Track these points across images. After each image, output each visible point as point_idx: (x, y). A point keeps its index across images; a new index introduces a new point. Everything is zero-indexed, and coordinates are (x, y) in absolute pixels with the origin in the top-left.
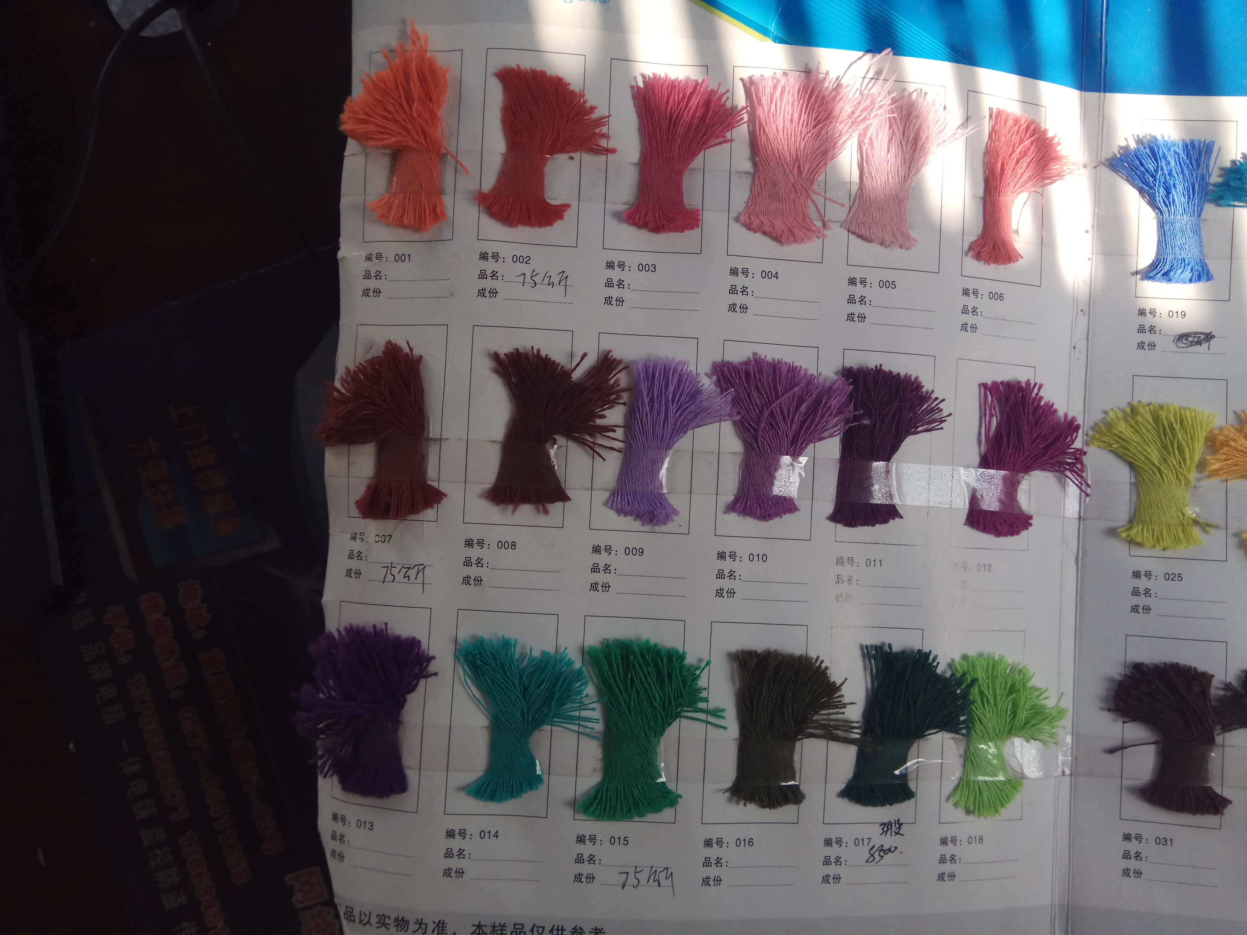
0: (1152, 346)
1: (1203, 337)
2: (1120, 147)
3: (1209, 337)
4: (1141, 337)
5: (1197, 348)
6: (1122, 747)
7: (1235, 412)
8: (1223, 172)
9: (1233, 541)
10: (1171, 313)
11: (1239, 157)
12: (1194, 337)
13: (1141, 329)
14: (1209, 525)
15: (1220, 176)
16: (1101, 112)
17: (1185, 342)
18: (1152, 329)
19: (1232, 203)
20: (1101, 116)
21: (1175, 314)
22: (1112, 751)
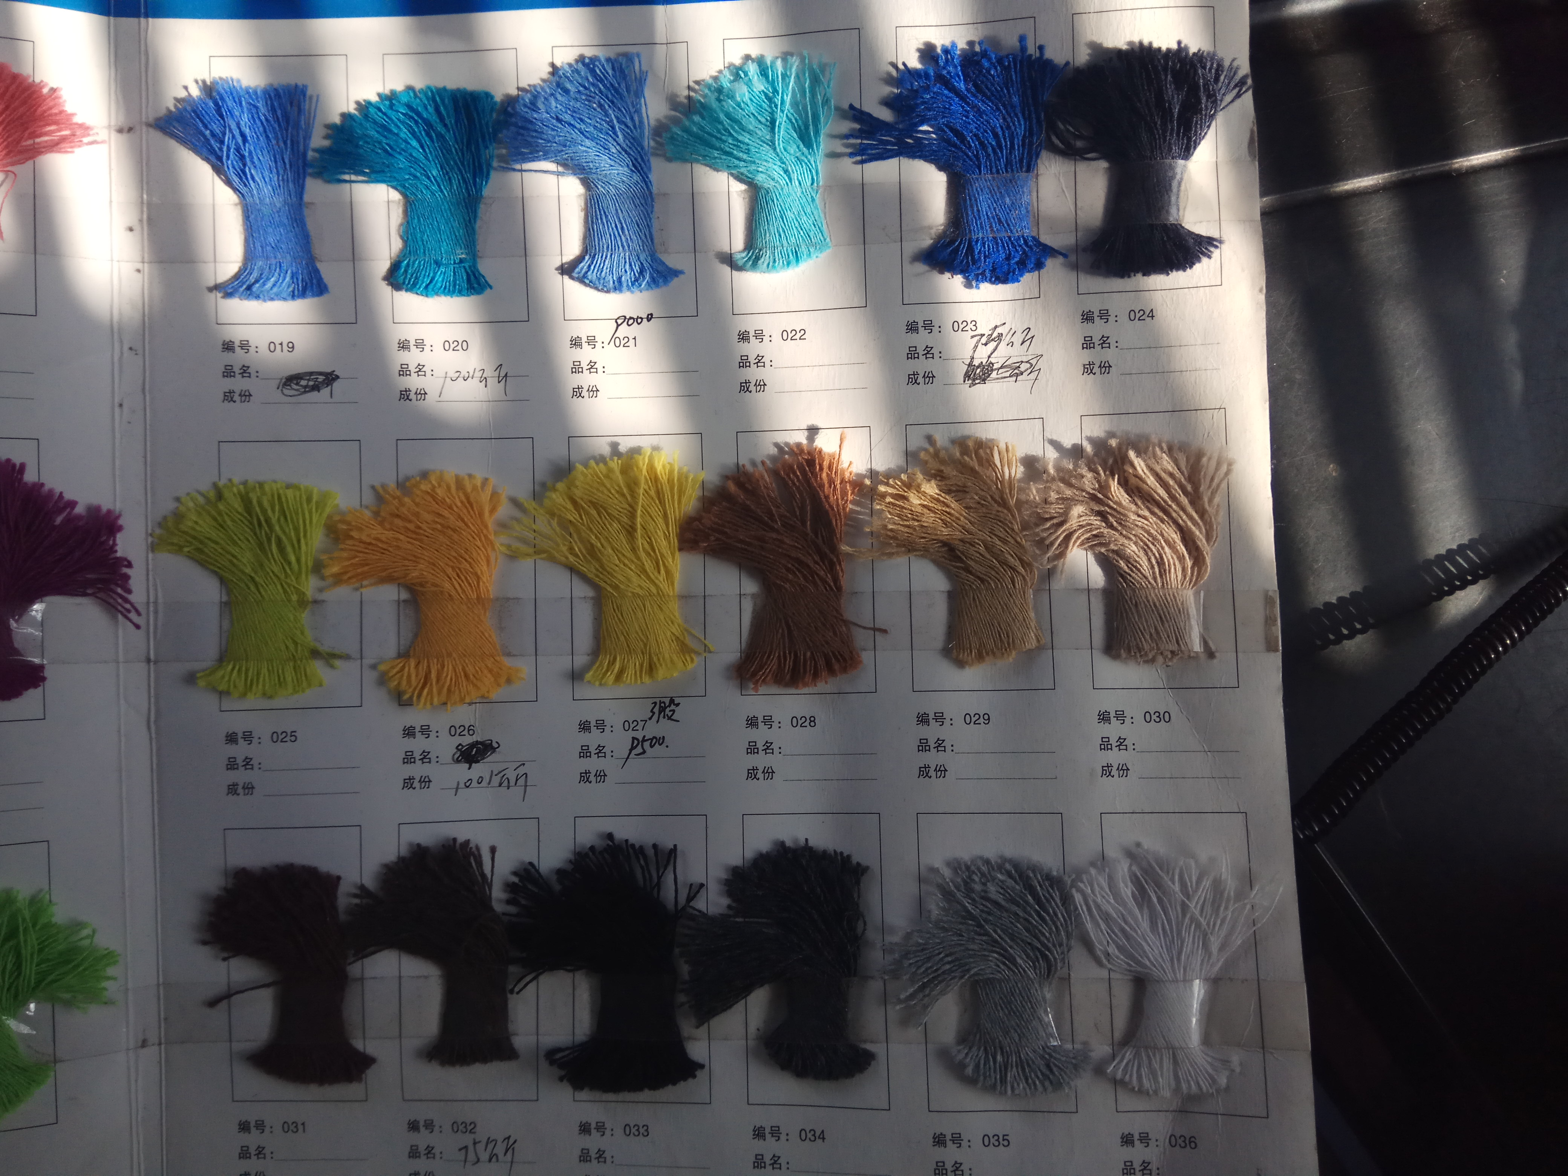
0: (246, 396)
1: (321, 378)
2: (178, 100)
3: (330, 378)
4: (229, 384)
5: (313, 396)
6: (227, 996)
7: (373, 487)
8: (330, 132)
9: (370, 677)
10: (272, 345)
11: (352, 108)
12: (309, 380)
13: (228, 372)
14: (334, 656)
15: (326, 137)
16: (143, 48)
17: (295, 387)
18: (245, 371)
19: (347, 177)
20: (142, 53)
21: (278, 347)
22: (213, 1003)
